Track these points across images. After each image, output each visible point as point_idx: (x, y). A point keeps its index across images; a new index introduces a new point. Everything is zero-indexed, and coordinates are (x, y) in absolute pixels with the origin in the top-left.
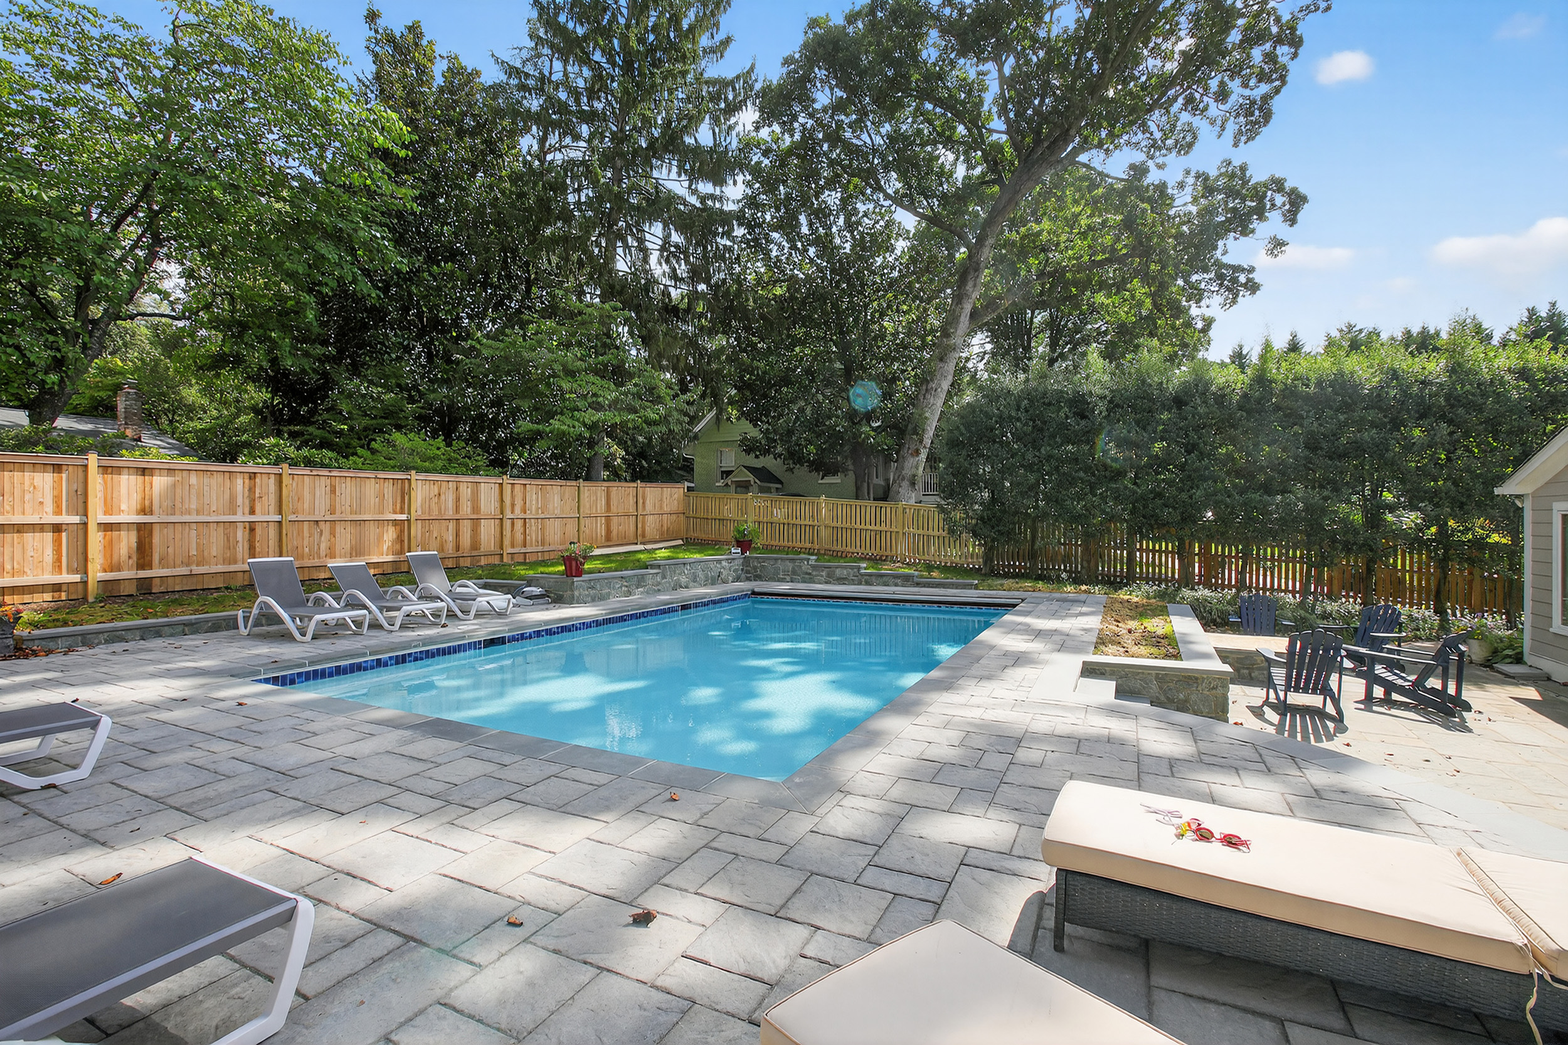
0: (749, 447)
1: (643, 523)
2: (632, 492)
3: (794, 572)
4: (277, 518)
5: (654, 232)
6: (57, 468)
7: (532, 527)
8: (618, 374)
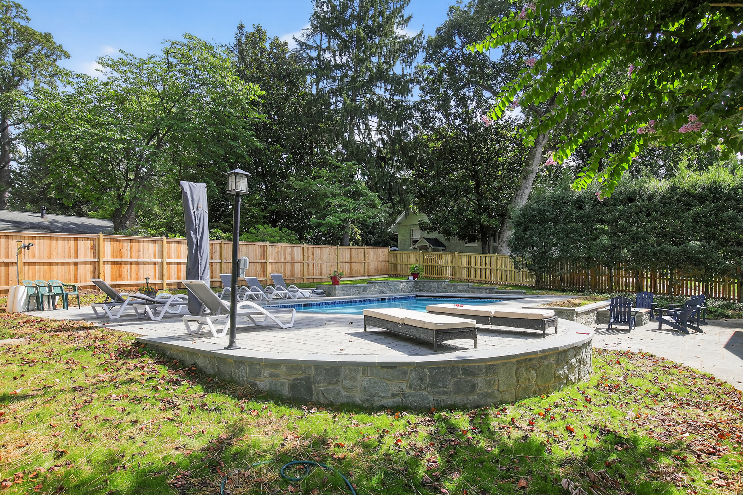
0: (423, 227)
1: (368, 266)
2: (363, 251)
3: (438, 288)
4: (220, 261)
5: (373, 121)
6: (155, 242)
7: (317, 267)
8: (356, 195)
